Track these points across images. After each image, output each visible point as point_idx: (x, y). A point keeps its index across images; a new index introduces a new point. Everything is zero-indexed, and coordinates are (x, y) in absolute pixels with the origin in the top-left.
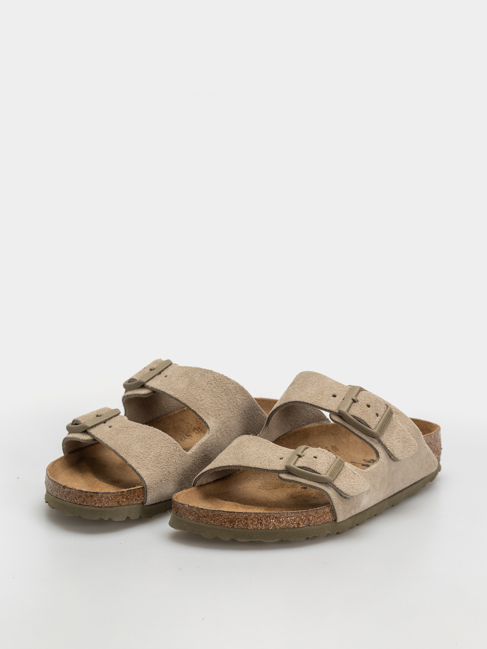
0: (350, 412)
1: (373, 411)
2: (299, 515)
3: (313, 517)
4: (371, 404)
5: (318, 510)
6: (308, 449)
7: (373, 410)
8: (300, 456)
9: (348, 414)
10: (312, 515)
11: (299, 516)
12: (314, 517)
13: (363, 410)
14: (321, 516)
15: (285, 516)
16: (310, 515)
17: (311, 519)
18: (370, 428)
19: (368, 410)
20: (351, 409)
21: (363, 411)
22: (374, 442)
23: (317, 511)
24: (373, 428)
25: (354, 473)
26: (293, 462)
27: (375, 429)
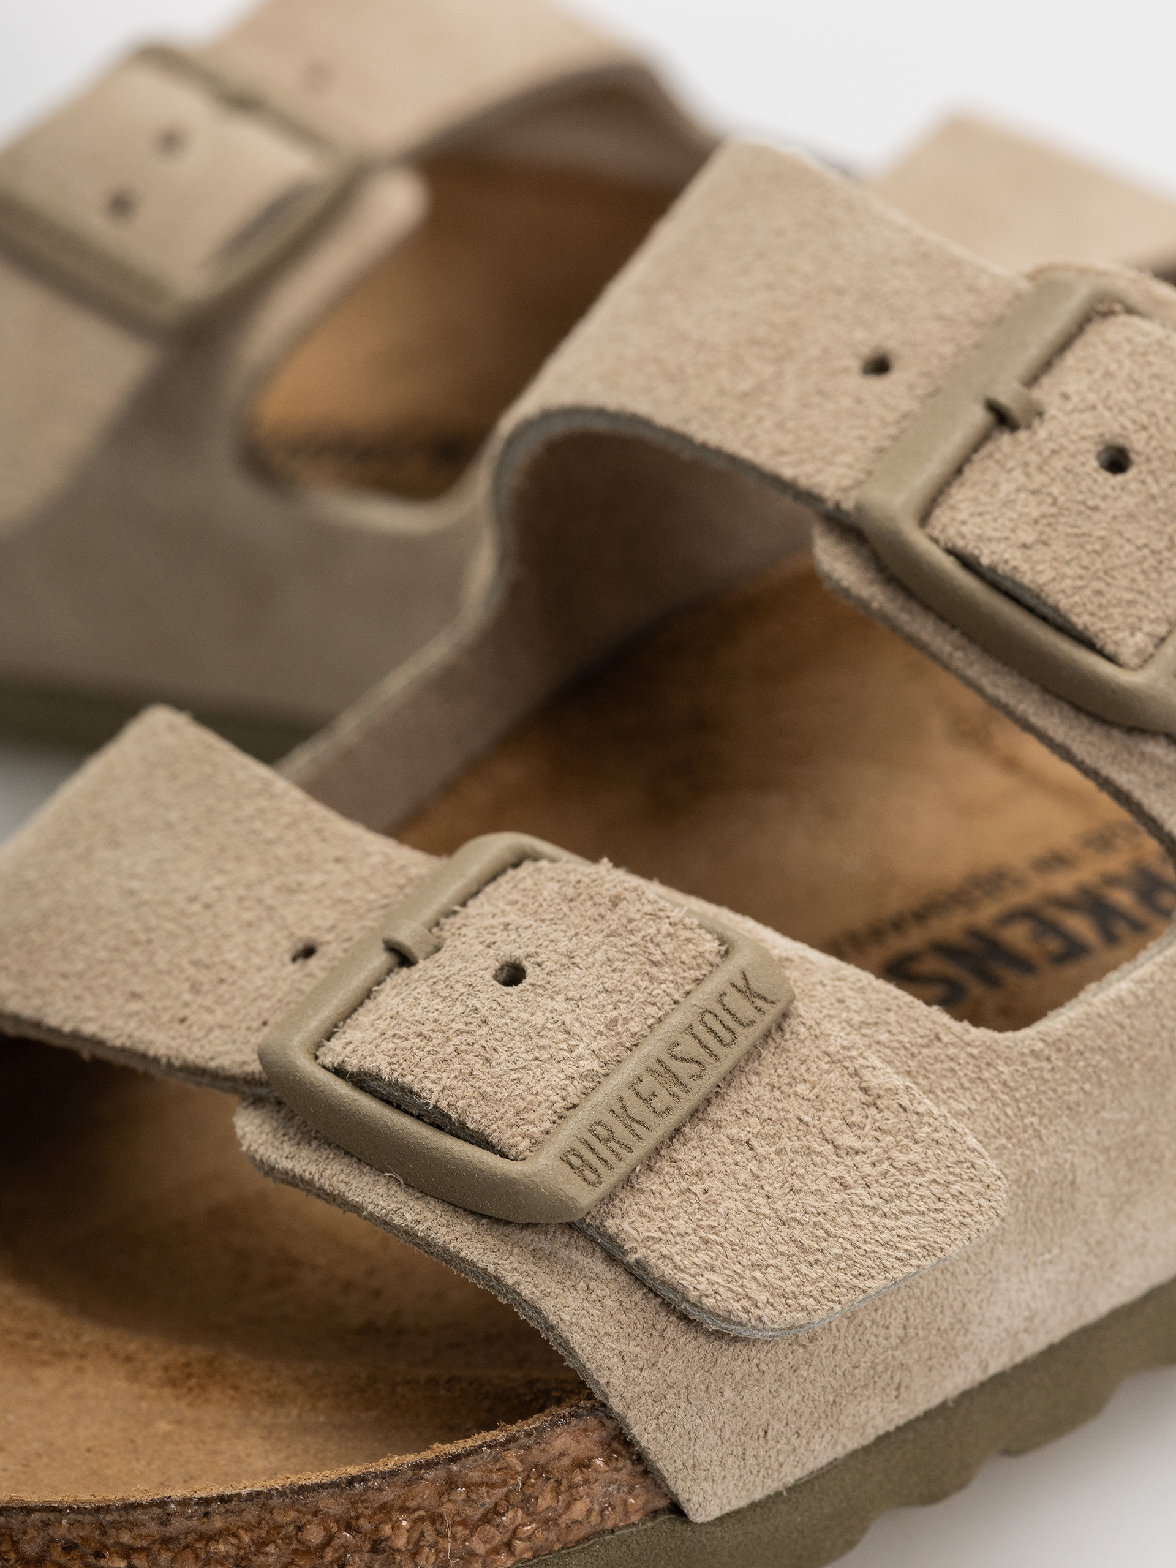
0: (941, 516)
1: (1153, 498)
2: (279, 1518)
3: (421, 1519)
4: (1137, 442)
5: (469, 1462)
6: (528, 867)
7: (1155, 490)
8: (403, 958)
9: (919, 540)
10: (404, 1509)
11: (278, 1527)
12: (435, 1518)
13: (1055, 503)
14: (510, 1506)
15: (145, 1531)
16: (385, 1509)
17: (401, 1542)
18: (1101, 652)
19: (1104, 498)
20: (959, 495)
21: (1053, 510)
22: (1145, 767)
23: (455, 1468)
24: (1126, 653)
25: (865, 1090)
26: (315, 1023)
27: (1146, 660)
